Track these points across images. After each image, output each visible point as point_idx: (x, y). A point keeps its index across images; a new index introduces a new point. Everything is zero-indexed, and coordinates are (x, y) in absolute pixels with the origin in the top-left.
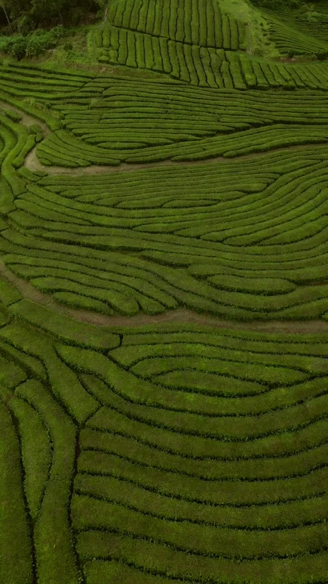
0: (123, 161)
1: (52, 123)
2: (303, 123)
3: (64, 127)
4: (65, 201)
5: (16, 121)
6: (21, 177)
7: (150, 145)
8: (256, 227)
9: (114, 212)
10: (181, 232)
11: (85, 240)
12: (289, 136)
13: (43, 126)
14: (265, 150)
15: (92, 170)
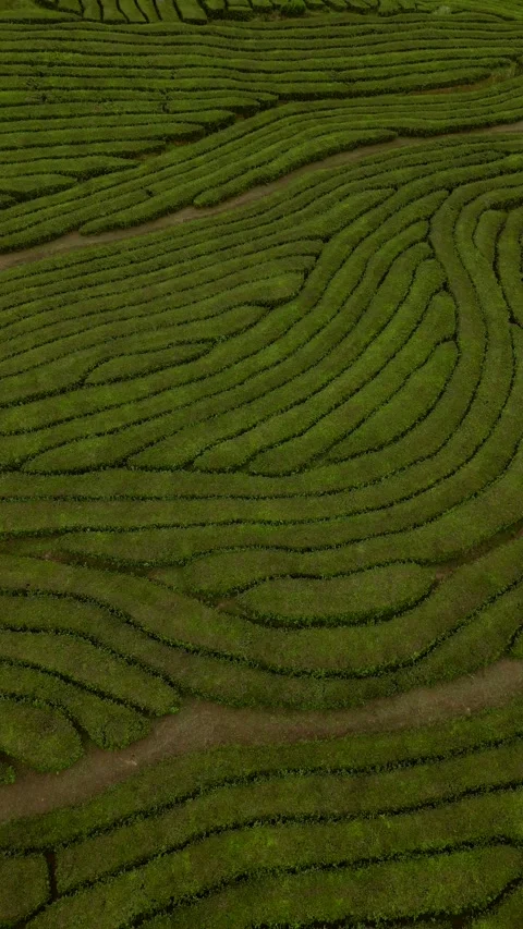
2: (338, 95)
10: (144, 458)
12: (319, 132)
14: (280, 176)
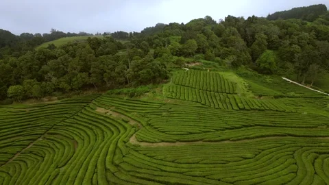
0: (178, 140)
1: (144, 123)
2: (271, 126)
3: (150, 125)
4: (147, 158)
5: (127, 122)
6: (127, 147)
7: (191, 133)
8: (251, 177)
9: (173, 165)
10: (210, 177)
11: (157, 179)
13: (139, 125)
15: (161, 144)
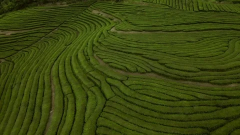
0: (144, 30)
1: (123, 20)
2: (221, 23)
3: (126, 21)
4: (120, 40)
5: (112, 20)
6: (109, 33)
7: (155, 26)
9: (136, 43)
11: (124, 50)
12: (213, 26)
13: (120, 21)
14: (202, 30)
15: (132, 32)
